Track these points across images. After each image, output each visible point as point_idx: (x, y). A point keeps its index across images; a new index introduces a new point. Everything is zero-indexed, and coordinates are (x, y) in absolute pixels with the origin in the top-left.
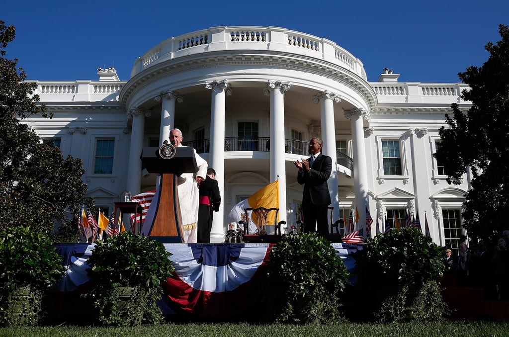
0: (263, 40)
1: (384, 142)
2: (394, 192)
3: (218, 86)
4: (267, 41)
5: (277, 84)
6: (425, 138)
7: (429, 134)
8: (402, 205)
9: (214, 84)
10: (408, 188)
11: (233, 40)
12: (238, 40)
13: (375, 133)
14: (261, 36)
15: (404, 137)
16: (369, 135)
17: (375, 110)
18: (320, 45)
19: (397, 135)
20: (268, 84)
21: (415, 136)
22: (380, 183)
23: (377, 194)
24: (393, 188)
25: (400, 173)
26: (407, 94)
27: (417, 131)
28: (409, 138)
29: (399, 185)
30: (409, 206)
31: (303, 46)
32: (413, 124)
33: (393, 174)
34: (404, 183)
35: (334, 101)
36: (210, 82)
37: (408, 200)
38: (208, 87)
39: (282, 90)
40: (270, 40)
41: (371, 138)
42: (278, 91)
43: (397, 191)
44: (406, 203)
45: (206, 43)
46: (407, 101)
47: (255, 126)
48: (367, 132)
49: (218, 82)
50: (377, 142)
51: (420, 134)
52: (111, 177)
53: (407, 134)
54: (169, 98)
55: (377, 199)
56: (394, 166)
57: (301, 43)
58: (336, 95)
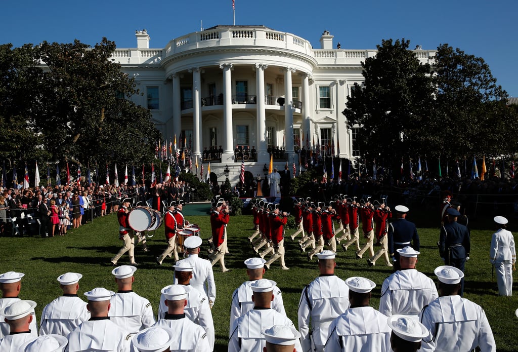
0: (251, 37)
1: (321, 88)
2: (325, 119)
3: (226, 67)
4: (254, 38)
5: (260, 65)
6: (345, 86)
7: (347, 82)
8: (329, 126)
9: (224, 66)
10: (333, 117)
11: (234, 37)
12: (237, 37)
13: (316, 82)
14: (250, 34)
15: (332, 84)
16: (312, 84)
17: (316, 68)
18: (285, 36)
19: (328, 83)
20: (255, 65)
21: (339, 84)
22: (317, 113)
23: (315, 120)
24: (324, 117)
25: (329, 106)
26: (336, 57)
27: (340, 81)
28: (335, 85)
29: (328, 114)
30: (333, 127)
31: (275, 39)
32: (338, 77)
33: (325, 107)
34: (331, 113)
35: (292, 72)
36: (222, 64)
37: (333, 123)
38: (221, 67)
39: (263, 68)
40: (256, 37)
41: (313, 85)
42: (261, 69)
43: (327, 118)
44: (331, 125)
45: (218, 38)
46: (335, 62)
47: (246, 83)
48: (311, 82)
49: (227, 64)
50: (316, 88)
51: (342, 83)
52: (158, 112)
53: (334, 83)
54: (197, 71)
55: (315, 123)
56: (326, 103)
57: (274, 37)
58: (293, 68)
